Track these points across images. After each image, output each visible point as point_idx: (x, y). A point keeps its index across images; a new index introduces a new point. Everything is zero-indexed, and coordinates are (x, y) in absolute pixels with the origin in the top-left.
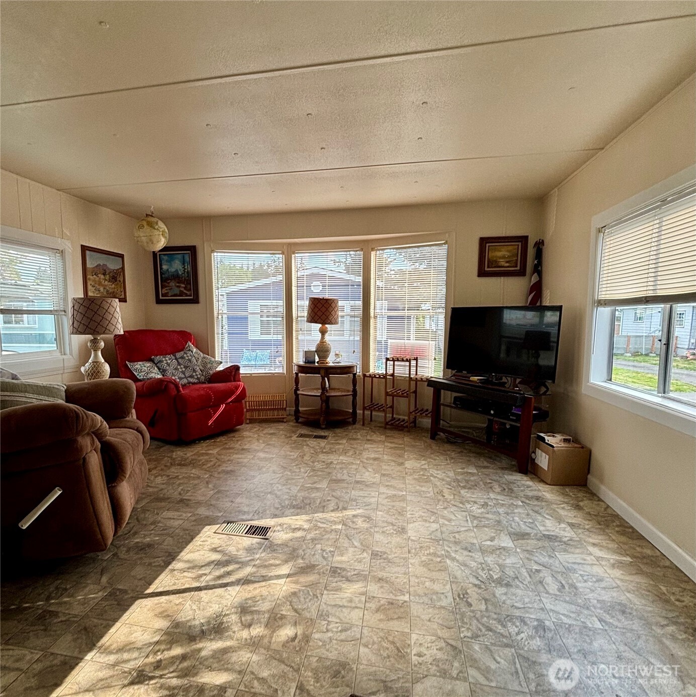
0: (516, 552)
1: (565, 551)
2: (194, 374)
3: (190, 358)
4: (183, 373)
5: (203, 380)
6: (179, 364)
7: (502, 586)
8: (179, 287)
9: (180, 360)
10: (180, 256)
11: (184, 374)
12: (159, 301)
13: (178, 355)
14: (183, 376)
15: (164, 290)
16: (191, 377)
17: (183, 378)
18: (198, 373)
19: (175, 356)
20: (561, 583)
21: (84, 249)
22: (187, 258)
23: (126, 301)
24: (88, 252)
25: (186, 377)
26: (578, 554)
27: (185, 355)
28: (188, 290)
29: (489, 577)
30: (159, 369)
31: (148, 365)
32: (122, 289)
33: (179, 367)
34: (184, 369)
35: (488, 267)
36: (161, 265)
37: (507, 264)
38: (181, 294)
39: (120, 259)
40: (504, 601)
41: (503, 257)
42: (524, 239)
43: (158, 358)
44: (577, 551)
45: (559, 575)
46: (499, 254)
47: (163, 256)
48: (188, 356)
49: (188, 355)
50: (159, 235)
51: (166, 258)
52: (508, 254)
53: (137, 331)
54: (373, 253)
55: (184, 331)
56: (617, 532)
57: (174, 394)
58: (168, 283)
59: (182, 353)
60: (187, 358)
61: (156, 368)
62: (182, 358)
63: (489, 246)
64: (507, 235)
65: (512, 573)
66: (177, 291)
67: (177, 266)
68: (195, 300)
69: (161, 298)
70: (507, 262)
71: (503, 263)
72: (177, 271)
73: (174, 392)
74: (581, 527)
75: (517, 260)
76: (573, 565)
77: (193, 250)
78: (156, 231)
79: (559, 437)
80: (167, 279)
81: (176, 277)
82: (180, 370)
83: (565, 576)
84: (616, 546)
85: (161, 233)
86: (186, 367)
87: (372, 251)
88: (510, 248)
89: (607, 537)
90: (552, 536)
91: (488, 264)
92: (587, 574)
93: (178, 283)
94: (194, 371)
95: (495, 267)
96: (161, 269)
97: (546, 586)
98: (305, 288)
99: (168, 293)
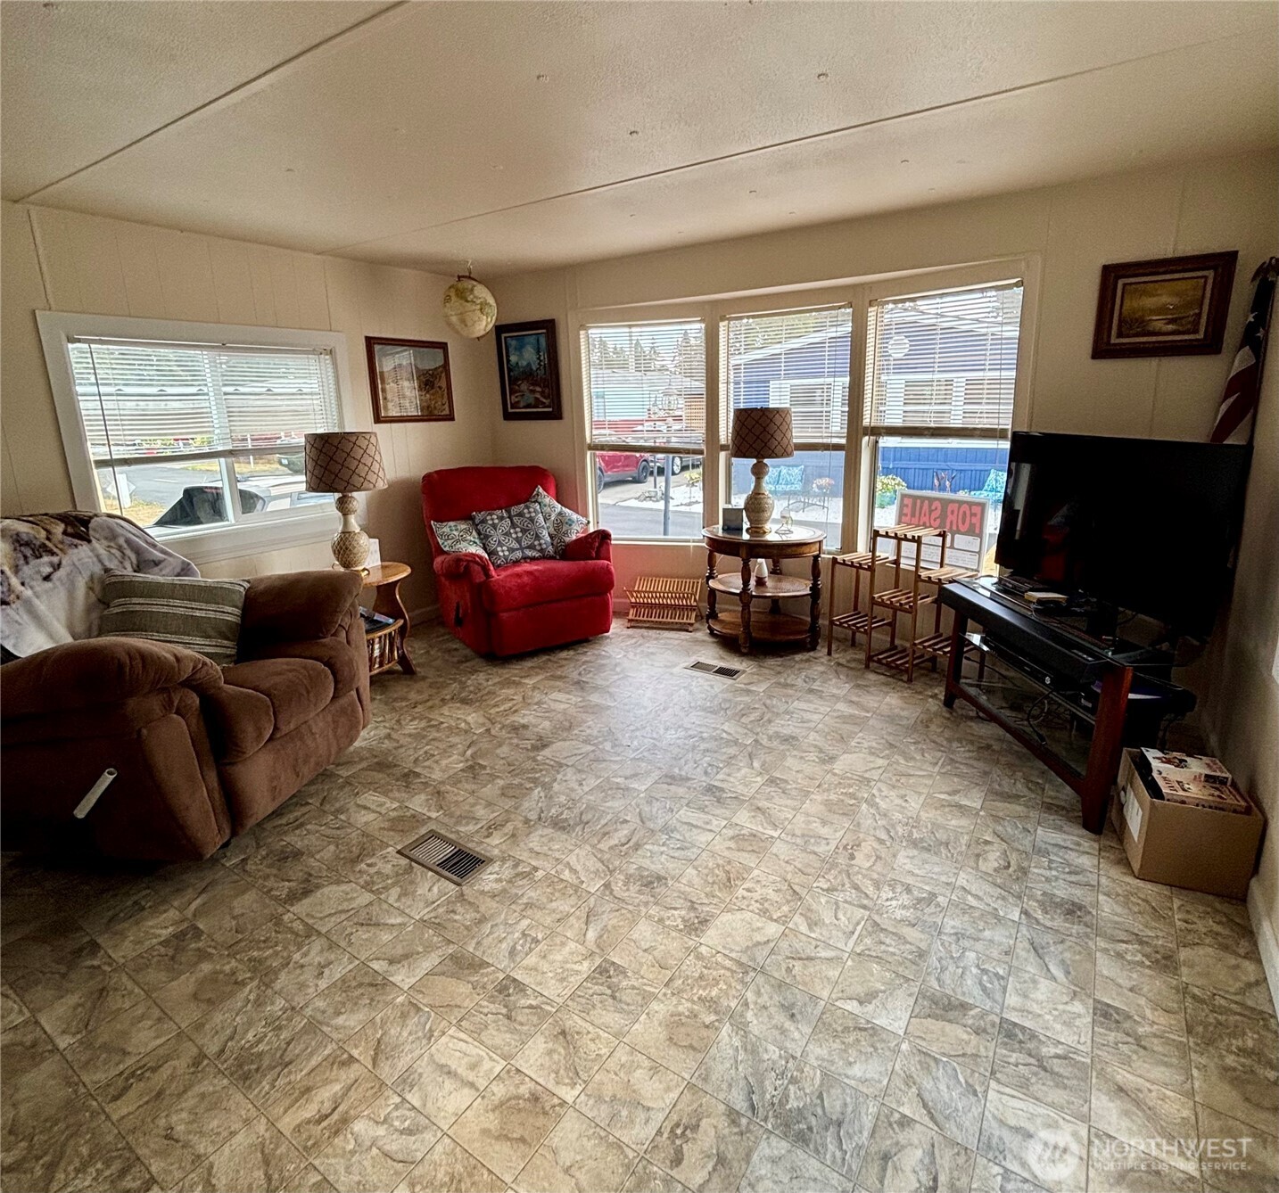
0: (896, 1051)
1: (1023, 1085)
2: (536, 543)
3: (533, 514)
4: (518, 540)
5: (552, 553)
6: (513, 525)
7: (785, 1136)
8: (533, 392)
9: (516, 519)
10: (532, 340)
11: (520, 543)
12: (508, 416)
13: (515, 510)
14: (517, 546)
15: (513, 397)
16: (531, 547)
17: (517, 549)
18: (542, 541)
19: (509, 512)
20: (935, 1180)
21: (370, 342)
22: (543, 341)
23: (453, 419)
24: (377, 348)
25: (522, 549)
26: (1052, 1105)
27: (526, 511)
28: (545, 398)
29: (776, 1100)
30: (479, 534)
31: (463, 527)
32: (445, 400)
33: (512, 531)
34: (520, 535)
35: (1120, 335)
36: (508, 356)
37: (1171, 327)
38: (537, 403)
39: (441, 351)
40: (760, 1179)
41: (1162, 310)
42: (1223, 263)
43: (479, 516)
44: (1058, 1096)
45: (948, 1153)
46: (1149, 302)
47: (509, 340)
48: (530, 512)
49: (532, 510)
50: (474, 310)
51: (513, 343)
52: (1175, 300)
53: (459, 469)
54: (872, 311)
55: (538, 467)
56: (1226, 1069)
57: (477, 581)
58: (519, 386)
59: (522, 506)
60: (527, 515)
61: (474, 533)
62: (520, 515)
63: (1125, 285)
64: (1179, 254)
65: (838, 1104)
66: (530, 398)
67: (527, 356)
68: (556, 414)
69: (510, 410)
70: (1171, 321)
71: (1158, 323)
72: (529, 364)
73: (480, 578)
74: (1127, 1025)
75: (1199, 315)
76: (1006, 1134)
77: (549, 327)
78: (469, 304)
79: (1197, 766)
80: (517, 379)
81: (528, 375)
82: (514, 536)
83: (961, 1160)
84: (1186, 1113)
85: (478, 307)
86: (524, 531)
87: (870, 305)
88: (1181, 286)
89: (1181, 1078)
90: (1023, 1029)
91: (1120, 326)
92: (1026, 1175)
93: (533, 384)
94: (538, 537)
95: (1137, 335)
96: (508, 361)
97: (889, 1172)
98: (742, 385)
99: (518, 402)
